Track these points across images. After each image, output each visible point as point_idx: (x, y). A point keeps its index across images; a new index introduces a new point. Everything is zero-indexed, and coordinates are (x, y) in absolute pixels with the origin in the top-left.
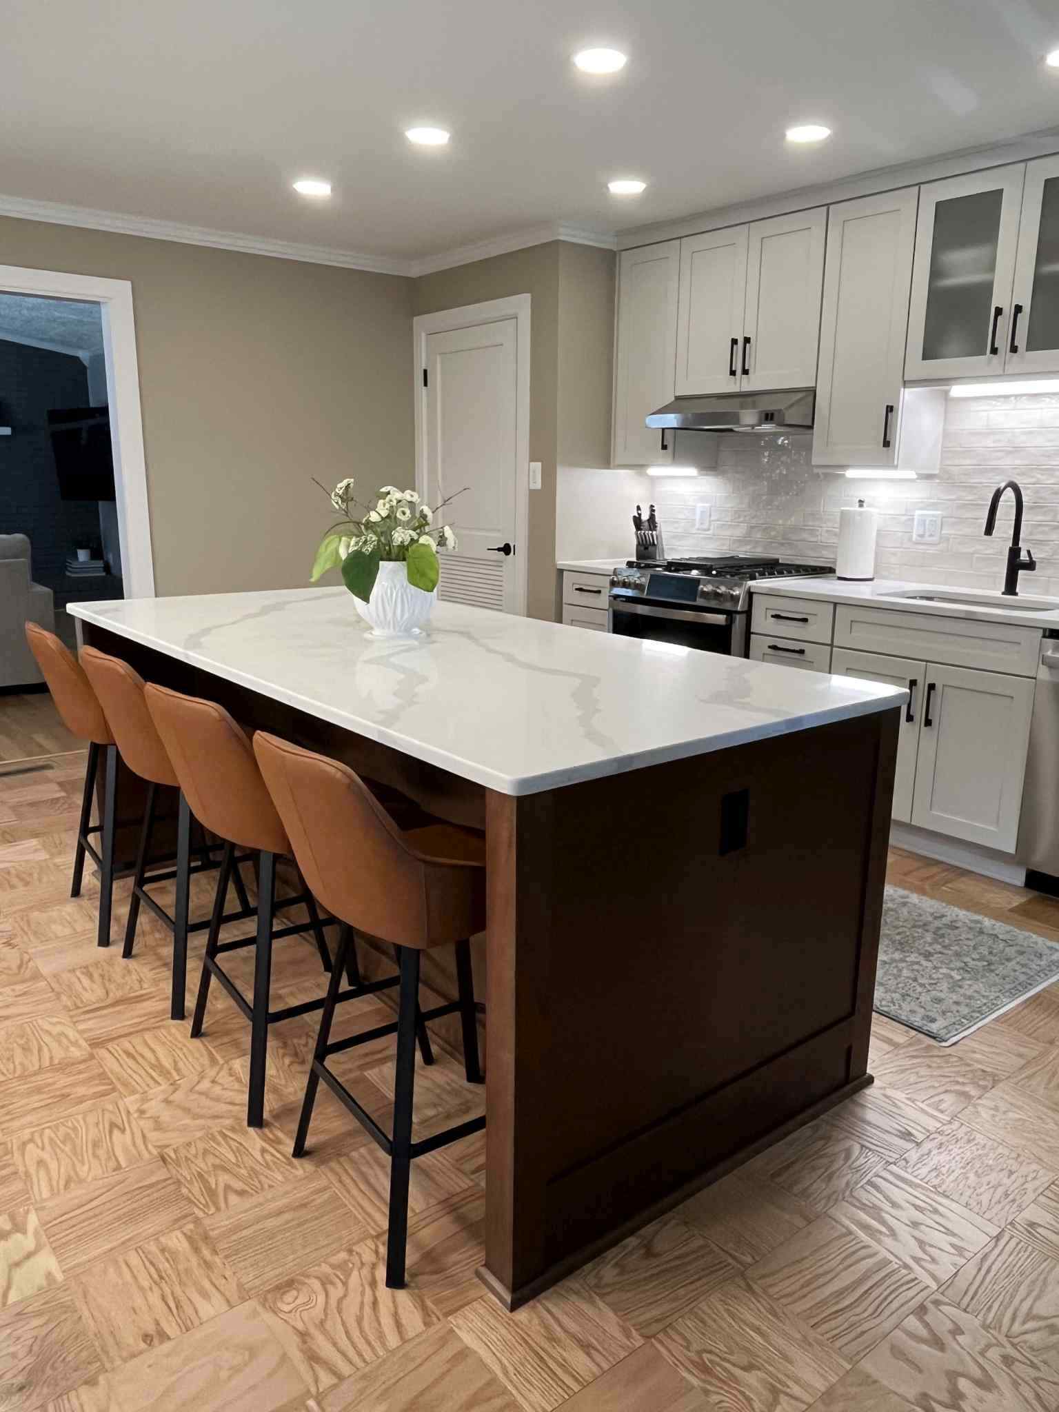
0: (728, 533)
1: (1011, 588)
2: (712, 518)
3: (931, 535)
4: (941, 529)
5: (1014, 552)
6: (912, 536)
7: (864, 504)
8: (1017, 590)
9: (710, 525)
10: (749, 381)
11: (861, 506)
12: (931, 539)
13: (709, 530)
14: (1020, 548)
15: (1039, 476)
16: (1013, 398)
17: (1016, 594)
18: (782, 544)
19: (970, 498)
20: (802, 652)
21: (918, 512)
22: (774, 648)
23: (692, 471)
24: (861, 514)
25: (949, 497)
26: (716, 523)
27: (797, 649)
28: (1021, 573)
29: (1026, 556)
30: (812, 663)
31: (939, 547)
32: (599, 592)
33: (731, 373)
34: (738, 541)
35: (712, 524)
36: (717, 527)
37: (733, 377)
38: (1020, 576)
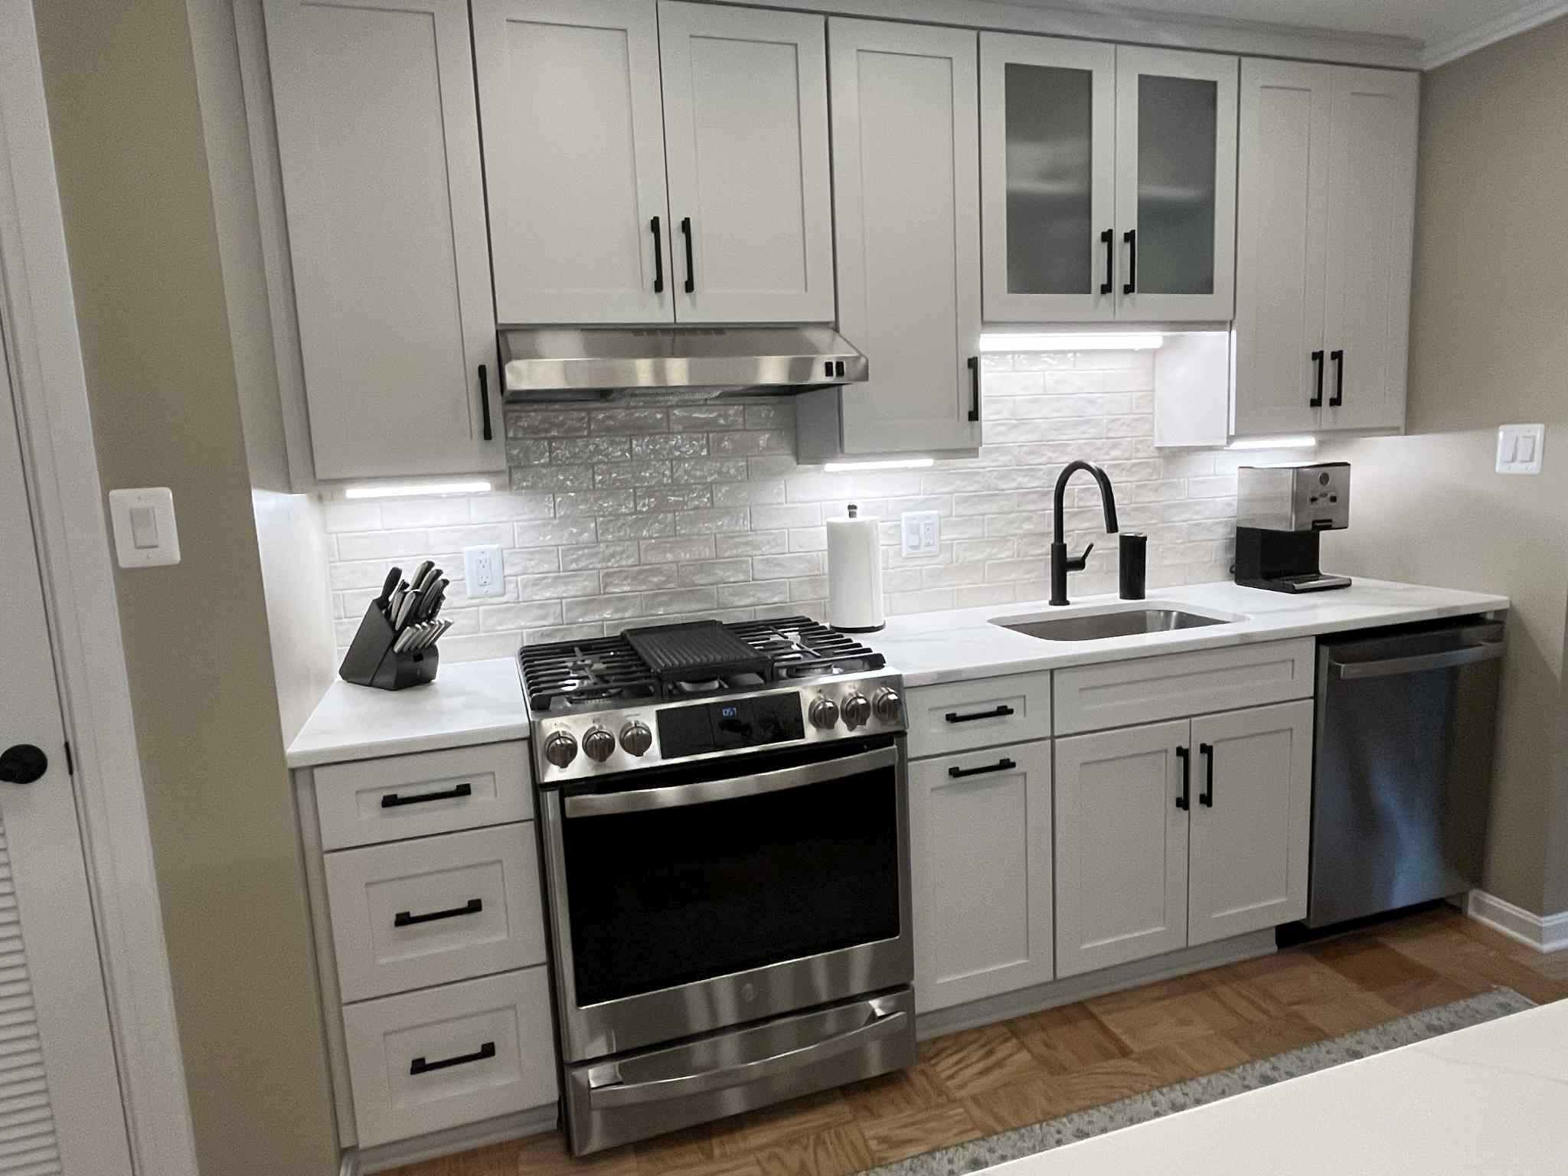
1: (1060, 596)
3: (928, 545)
4: (940, 535)
5: (1059, 549)
6: (901, 550)
7: (858, 511)
8: (1069, 598)
9: (504, 587)
10: (694, 304)
11: (853, 514)
12: (929, 549)
13: (502, 595)
14: (1065, 545)
15: (1049, 454)
16: (1010, 356)
17: (1067, 603)
19: (972, 489)
20: (1006, 764)
21: (904, 515)
22: (955, 773)
24: (853, 525)
25: (945, 490)
26: (519, 578)
27: (996, 762)
28: (1071, 575)
29: (1073, 552)
30: (1025, 774)
31: (939, 559)
32: (464, 791)
33: (658, 286)
34: (578, 603)
35: (510, 582)
36: (525, 587)
37: (656, 294)
38: (1069, 578)
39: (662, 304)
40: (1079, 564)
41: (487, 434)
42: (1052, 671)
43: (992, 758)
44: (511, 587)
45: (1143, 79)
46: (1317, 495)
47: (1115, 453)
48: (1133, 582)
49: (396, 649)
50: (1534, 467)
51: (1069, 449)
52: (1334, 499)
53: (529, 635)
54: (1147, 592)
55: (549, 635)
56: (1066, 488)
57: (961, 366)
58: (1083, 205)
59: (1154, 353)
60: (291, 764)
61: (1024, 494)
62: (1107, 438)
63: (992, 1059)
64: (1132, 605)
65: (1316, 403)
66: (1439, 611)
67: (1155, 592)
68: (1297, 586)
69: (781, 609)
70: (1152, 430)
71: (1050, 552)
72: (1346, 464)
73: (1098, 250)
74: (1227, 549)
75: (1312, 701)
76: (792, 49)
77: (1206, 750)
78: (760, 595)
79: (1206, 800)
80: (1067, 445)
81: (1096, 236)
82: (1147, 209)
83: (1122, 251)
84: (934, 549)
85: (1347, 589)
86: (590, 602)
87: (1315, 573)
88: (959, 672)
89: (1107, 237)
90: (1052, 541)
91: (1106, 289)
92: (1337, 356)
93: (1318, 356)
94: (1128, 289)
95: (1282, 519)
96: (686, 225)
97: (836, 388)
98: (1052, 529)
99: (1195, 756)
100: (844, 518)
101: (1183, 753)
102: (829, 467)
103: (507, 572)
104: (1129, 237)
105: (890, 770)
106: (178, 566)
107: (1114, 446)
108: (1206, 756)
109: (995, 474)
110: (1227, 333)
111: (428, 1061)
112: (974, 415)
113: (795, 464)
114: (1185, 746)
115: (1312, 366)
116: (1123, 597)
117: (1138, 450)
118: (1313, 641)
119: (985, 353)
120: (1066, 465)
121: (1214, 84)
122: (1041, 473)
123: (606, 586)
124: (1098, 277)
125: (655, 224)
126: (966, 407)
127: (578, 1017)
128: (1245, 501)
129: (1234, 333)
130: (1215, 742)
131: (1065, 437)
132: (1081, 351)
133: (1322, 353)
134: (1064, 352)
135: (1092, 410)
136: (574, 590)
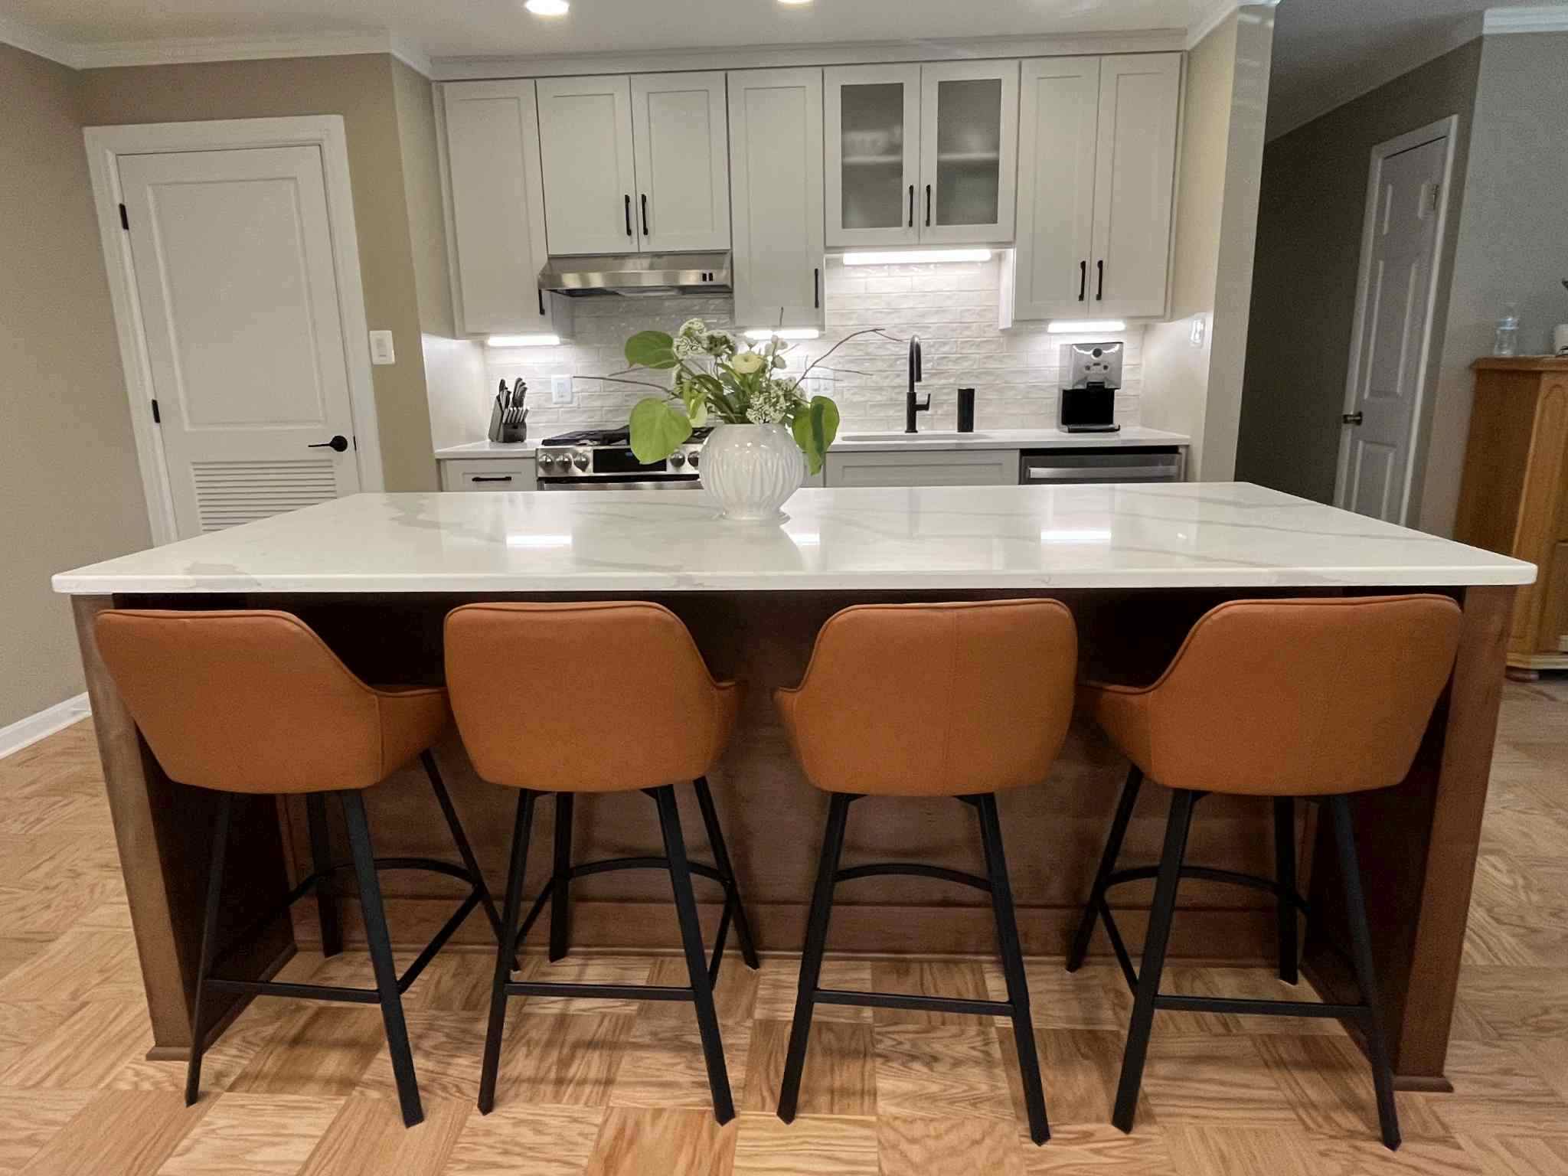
0: (598, 403)
1: (912, 427)
2: (574, 390)
4: (834, 382)
5: (912, 396)
8: (917, 429)
9: (572, 399)
10: (651, 242)
13: (571, 402)
14: (916, 393)
17: (916, 433)
19: (858, 354)
23: (554, 339)
26: (580, 394)
28: (918, 413)
29: (921, 399)
32: (508, 479)
33: (628, 232)
34: (611, 411)
37: (628, 237)
38: (917, 417)
39: (632, 241)
40: (926, 407)
41: (542, 312)
44: (575, 399)
45: (942, 84)
46: (1090, 364)
47: (967, 333)
48: (966, 422)
49: (503, 421)
51: (930, 330)
52: (1106, 368)
54: (976, 429)
57: (807, 274)
58: (897, 170)
60: (436, 457)
62: (961, 323)
65: (1081, 298)
67: (981, 429)
70: (999, 317)
71: (906, 400)
72: (1120, 343)
73: (907, 199)
76: (705, 93)
80: (930, 327)
81: (906, 189)
82: (944, 168)
83: (925, 198)
89: (913, 189)
90: (908, 393)
91: (913, 223)
92: (1099, 265)
93: (1083, 265)
94: (930, 223)
96: (643, 198)
104: (929, 189)
106: (394, 365)
107: (967, 328)
109: (875, 345)
112: (817, 305)
115: (1081, 272)
116: (959, 430)
117: (985, 332)
118: (1017, 454)
121: (999, 81)
124: (908, 217)
125: (627, 199)
126: (814, 300)
129: (1015, 249)
132: (940, 263)
133: (1085, 263)
134: (926, 264)
135: (949, 303)
136: (610, 402)
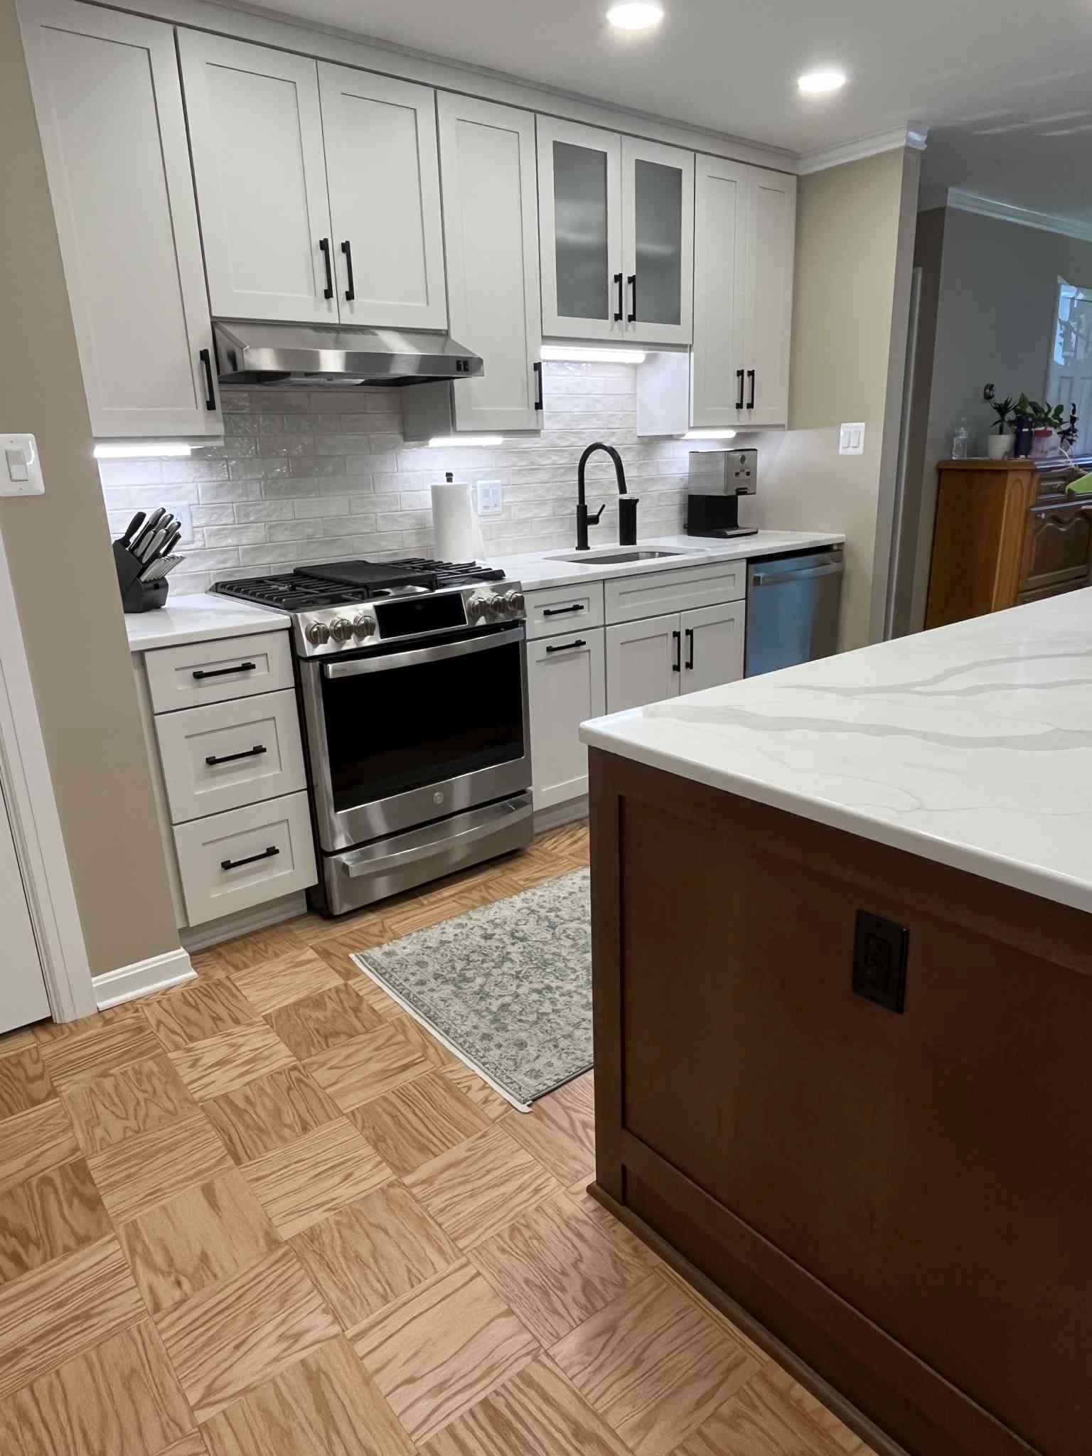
0: (231, 541)
1: (583, 544)
2: (197, 523)
3: (495, 506)
4: (503, 498)
5: (582, 509)
7: (454, 478)
8: (589, 545)
10: (352, 310)
11: (449, 480)
12: (496, 509)
13: (193, 542)
14: (586, 506)
17: (588, 548)
18: (327, 543)
19: (522, 464)
20: (579, 644)
21: (480, 482)
22: (550, 650)
24: (450, 488)
25: (505, 464)
26: (204, 528)
27: (573, 642)
28: (591, 528)
29: (592, 512)
30: (589, 651)
31: (503, 517)
32: (248, 667)
33: (328, 294)
34: (250, 550)
35: (198, 532)
36: (210, 536)
37: (325, 301)
38: (589, 530)
39: (330, 309)
40: (595, 520)
41: (211, 405)
42: (604, 581)
43: (571, 639)
44: (198, 537)
45: (639, 163)
46: (739, 471)
48: (628, 533)
49: (143, 578)
50: (860, 451)
52: (748, 474)
53: (215, 575)
54: (637, 541)
55: (230, 576)
56: (586, 464)
57: (529, 370)
58: (600, 254)
59: (635, 366)
60: (133, 648)
61: (556, 468)
62: (608, 428)
63: (575, 838)
64: (628, 549)
65: (739, 406)
66: (811, 543)
67: (642, 541)
68: (729, 533)
69: (396, 554)
70: (635, 423)
71: (576, 512)
72: (755, 450)
73: (613, 288)
74: (681, 512)
75: (744, 601)
76: (411, 113)
77: (689, 632)
78: (383, 543)
79: (689, 665)
80: (583, 433)
81: (611, 278)
82: (641, 259)
83: (628, 289)
84: (499, 509)
85: (755, 535)
86: (258, 548)
87: (736, 526)
88: (552, 581)
89: (618, 278)
90: (578, 503)
91: (618, 317)
92: (751, 373)
93: (740, 373)
94: (632, 318)
95: (716, 488)
96: (346, 248)
97: (448, 381)
98: (577, 495)
99: (683, 634)
100: (444, 482)
101: (676, 634)
102: (435, 442)
103: (195, 524)
104: (632, 280)
105: (516, 644)
106: (45, 494)
107: (617, 433)
108: (689, 636)
109: (543, 452)
110: (687, 354)
111: (232, 862)
112: (539, 406)
113: (402, 441)
114: (678, 631)
115: (735, 381)
116: (622, 543)
117: (626, 439)
118: (744, 563)
119: (545, 361)
120: (586, 448)
121: (681, 170)
122: (566, 453)
123: (271, 535)
124: (613, 309)
125: (324, 245)
126: (534, 400)
127: (338, 819)
128: (694, 476)
129: (692, 354)
130: (695, 628)
131: (581, 427)
132: (591, 363)
133: (743, 371)
134: (580, 363)
135: (599, 407)
136: (247, 539)
